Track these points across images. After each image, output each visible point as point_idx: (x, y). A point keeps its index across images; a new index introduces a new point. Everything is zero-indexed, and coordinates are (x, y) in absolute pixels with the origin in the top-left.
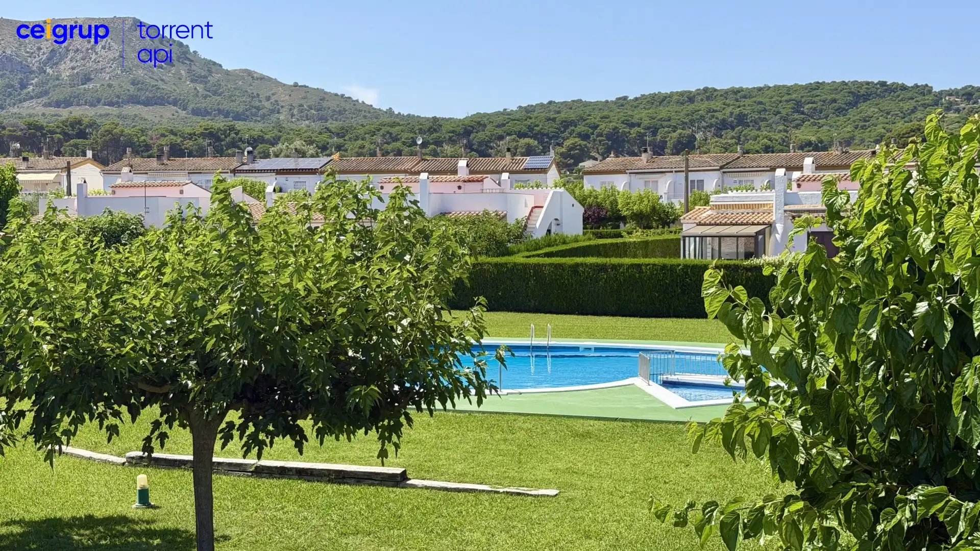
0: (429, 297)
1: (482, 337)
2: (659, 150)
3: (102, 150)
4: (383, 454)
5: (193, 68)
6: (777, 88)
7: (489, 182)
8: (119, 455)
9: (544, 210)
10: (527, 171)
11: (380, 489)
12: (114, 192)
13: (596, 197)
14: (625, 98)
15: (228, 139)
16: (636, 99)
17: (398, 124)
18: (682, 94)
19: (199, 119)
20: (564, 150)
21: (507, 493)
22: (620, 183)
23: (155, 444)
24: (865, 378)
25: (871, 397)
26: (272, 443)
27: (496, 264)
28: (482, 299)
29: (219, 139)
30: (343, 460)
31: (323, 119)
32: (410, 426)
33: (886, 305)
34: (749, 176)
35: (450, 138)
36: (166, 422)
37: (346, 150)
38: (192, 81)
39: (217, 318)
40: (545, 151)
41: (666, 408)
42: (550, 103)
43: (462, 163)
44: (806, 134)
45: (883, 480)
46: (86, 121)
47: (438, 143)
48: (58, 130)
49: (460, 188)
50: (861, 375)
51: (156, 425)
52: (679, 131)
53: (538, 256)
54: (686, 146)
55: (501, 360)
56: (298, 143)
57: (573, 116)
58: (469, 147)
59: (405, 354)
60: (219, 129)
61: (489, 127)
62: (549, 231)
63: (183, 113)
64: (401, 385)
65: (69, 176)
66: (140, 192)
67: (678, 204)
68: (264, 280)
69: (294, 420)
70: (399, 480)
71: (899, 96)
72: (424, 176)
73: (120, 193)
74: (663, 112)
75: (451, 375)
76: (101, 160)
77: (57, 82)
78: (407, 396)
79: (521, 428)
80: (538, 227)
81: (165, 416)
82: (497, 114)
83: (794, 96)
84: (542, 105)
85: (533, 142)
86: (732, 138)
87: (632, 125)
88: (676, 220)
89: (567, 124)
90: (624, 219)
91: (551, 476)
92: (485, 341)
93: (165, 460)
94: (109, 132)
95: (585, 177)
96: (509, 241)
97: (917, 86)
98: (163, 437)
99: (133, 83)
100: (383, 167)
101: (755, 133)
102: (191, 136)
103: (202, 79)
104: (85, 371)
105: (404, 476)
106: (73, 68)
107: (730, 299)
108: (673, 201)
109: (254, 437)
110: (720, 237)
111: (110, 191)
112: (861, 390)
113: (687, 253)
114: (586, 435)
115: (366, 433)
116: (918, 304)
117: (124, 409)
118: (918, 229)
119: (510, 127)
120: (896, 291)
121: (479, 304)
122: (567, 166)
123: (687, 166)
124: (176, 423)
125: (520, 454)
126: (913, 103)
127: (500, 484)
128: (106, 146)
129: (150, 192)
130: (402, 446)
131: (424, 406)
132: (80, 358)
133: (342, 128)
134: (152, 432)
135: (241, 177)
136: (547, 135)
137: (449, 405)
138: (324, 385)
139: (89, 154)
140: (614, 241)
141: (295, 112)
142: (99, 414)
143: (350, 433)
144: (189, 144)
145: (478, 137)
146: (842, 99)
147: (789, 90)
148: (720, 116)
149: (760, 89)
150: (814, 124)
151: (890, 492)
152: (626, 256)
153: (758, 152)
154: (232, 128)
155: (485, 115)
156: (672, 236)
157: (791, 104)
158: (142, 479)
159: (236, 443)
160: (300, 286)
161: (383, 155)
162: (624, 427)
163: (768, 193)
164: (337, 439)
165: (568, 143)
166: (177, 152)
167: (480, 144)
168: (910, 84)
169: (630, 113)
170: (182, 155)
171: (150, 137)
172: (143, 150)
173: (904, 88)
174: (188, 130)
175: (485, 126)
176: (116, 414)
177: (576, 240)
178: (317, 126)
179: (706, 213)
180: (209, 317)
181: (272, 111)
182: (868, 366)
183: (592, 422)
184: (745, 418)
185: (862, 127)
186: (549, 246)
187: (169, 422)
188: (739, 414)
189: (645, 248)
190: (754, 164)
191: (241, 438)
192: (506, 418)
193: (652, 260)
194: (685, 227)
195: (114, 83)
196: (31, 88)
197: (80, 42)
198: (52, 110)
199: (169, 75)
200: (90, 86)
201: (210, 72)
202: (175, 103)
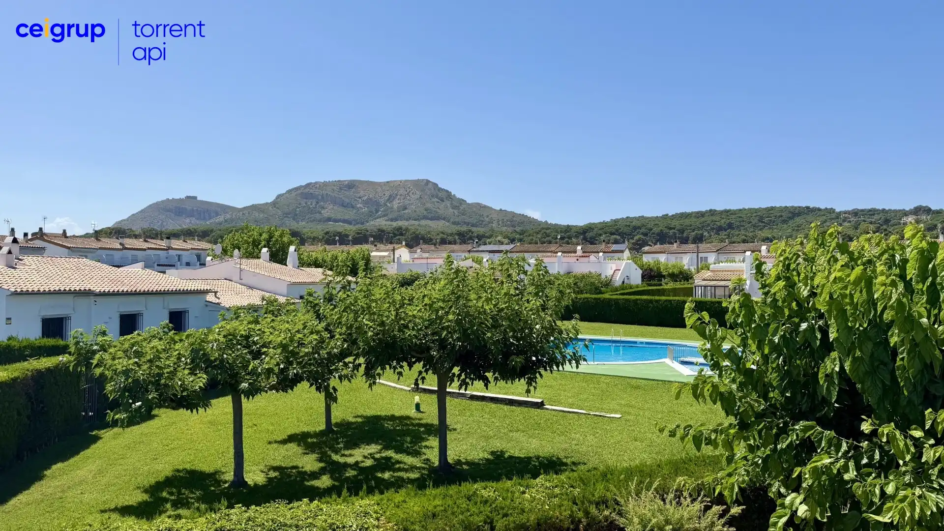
0: (551, 314)
1: (578, 334)
2: (684, 241)
3: (410, 241)
4: (528, 391)
5: (453, 202)
6: (750, 209)
7: (592, 257)
8: (408, 386)
9: (621, 271)
10: (613, 252)
11: (530, 409)
12: (413, 261)
13: (649, 265)
14: (667, 215)
15: (468, 236)
16: (673, 215)
17: (550, 229)
18: (698, 213)
19: (455, 226)
20: (634, 241)
21: (595, 415)
22: (662, 258)
23: (420, 382)
24: (772, 363)
25: (776, 372)
26: (472, 383)
27: (595, 299)
28: (577, 316)
29: (464, 236)
30: (513, 394)
31: (513, 226)
32: (541, 378)
33: (783, 325)
34: (732, 256)
35: (576, 235)
36: (425, 371)
37: (524, 241)
38: (452, 209)
39: (447, 322)
40: (624, 242)
41: (681, 375)
42: (627, 217)
43: (579, 248)
44: (766, 233)
45: (782, 417)
46: (404, 227)
47: (570, 238)
49: (577, 260)
50: (770, 361)
51: (420, 373)
52: (696, 232)
53: (617, 294)
54: (699, 239)
55: (587, 346)
56: (499, 238)
57: (639, 224)
58: (585, 239)
59: (538, 342)
60: (464, 231)
61: (596, 229)
62: (623, 282)
63: (447, 224)
64: (537, 358)
65: (394, 253)
66: (424, 261)
67: (693, 269)
68: (470, 304)
69: (484, 373)
70: (540, 405)
71: (816, 214)
72: (559, 254)
73: (416, 261)
74: (687, 222)
75: (561, 353)
76: (409, 246)
77: (392, 210)
78: (540, 364)
79: (604, 382)
80: (618, 280)
81: (424, 369)
82: (600, 223)
83: (759, 214)
84: (623, 219)
85: (618, 237)
86: (725, 235)
87: (671, 229)
88: (692, 278)
89: (635, 228)
90: (664, 277)
91: (618, 407)
92: (580, 337)
93: (429, 390)
94: (413, 233)
95: (644, 255)
96: (602, 287)
97: (826, 209)
98: (423, 378)
99: (426, 210)
100: (541, 249)
101: (737, 233)
102: (451, 234)
103: (457, 208)
104: (388, 345)
105: (542, 404)
106: (399, 203)
107: (699, 319)
108: (691, 267)
109: (464, 381)
110: (715, 287)
111: (411, 261)
112: (770, 369)
113: (697, 295)
114: (637, 387)
115: (519, 381)
116: (802, 324)
117: (405, 364)
118: (801, 284)
119: (607, 229)
120: (790, 317)
121: (576, 318)
122: (635, 249)
123: (698, 250)
124: (430, 372)
125: (602, 395)
126: (824, 217)
127: (591, 410)
128: (412, 239)
129: (430, 261)
130: (538, 388)
131: (548, 368)
132: (385, 339)
133: (522, 230)
134: (419, 376)
135: (472, 254)
136: (625, 234)
137: (561, 368)
138: (498, 355)
139: (404, 243)
140: (658, 288)
141: (500, 223)
142: (394, 367)
143: (513, 379)
144: (450, 238)
145: (589, 235)
146: (785, 215)
147: (756, 211)
148: (718, 224)
149: (740, 210)
150: (770, 228)
151: (786, 424)
152: (664, 295)
153: (739, 242)
154: (470, 231)
155: (594, 224)
156: (689, 286)
157: (758, 218)
158: (417, 399)
159: (456, 383)
160: (487, 308)
161: (542, 244)
162: (658, 384)
163: (742, 264)
164: (506, 383)
165: (636, 238)
166: (443, 242)
167: (591, 238)
168: (823, 207)
169: (670, 222)
170: (446, 243)
171: (433, 236)
172: (428, 241)
173: (819, 210)
174: (450, 232)
175: (593, 229)
176: (402, 367)
177: (637, 286)
178: (510, 229)
179: (707, 274)
180: (444, 321)
181: (489, 223)
182: (774, 356)
183: (641, 381)
184: (705, 382)
185: (797, 230)
186: (623, 289)
187: (426, 371)
188: (701, 380)
189: (675, 292)
190: (735, 249)
191: (458, 381)
192: (596, 376)
193: (677, 298)
194: (696, 281)
195: (417, 210)
196: (380, 212)
197: (402, 191)
198: (389, 223)
199: (442, 206)
200: (406, 211)
201: (461, 204)
202: (444, 219)
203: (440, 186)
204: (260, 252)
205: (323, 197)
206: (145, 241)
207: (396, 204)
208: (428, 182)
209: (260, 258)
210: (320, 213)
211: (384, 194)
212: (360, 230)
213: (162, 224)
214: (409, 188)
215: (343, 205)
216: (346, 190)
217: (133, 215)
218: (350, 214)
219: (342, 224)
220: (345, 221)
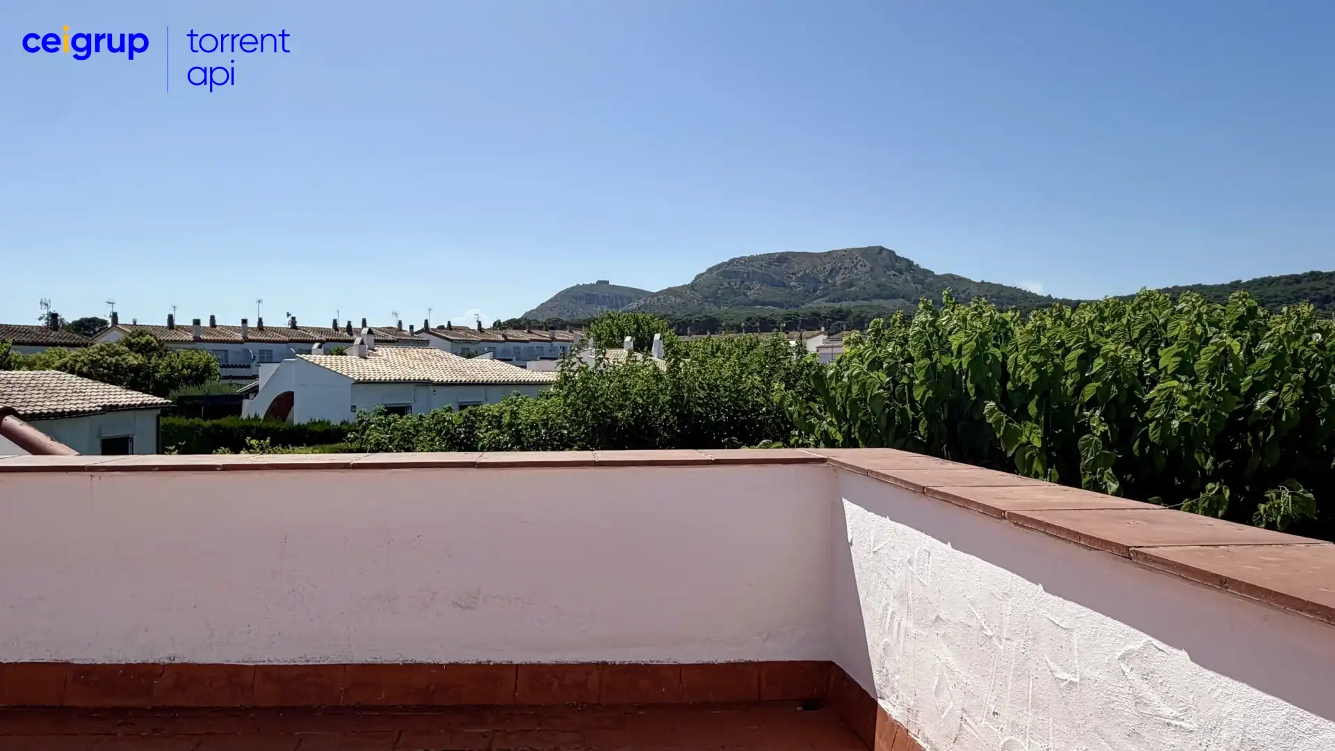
5: (916, 275)
38: (914, 283)
48: (828, 316)
63: (908, 303)
66: (829, 350)
77: (834, 288)
94: (859, 316)
99: (879, 286)
103: (921, 282)
106: (843, 279)
139: (829, 329)
195: (867, 286)
196: (819, 291)
197: (847, 263)
198: (831, 304)
199: (900, 281)
200: (853, 289)
201: (926, 277)
202: (903, 297)
203: (897, 254)
204: (623, 342)
205: (748, 274)
206: (529, 332)
207: (839, 279)
208: (881, 249)
209: (623, 348)
210: (745, 294)
211: (825, 268)
212: (789, 315)
213: (572, 313)
214: (856, 258)
215: (773, 284)
216: (776, 266)
217: (543, 304)
218: (780, 294)
219: (771, 307)
220: (774, 304)
